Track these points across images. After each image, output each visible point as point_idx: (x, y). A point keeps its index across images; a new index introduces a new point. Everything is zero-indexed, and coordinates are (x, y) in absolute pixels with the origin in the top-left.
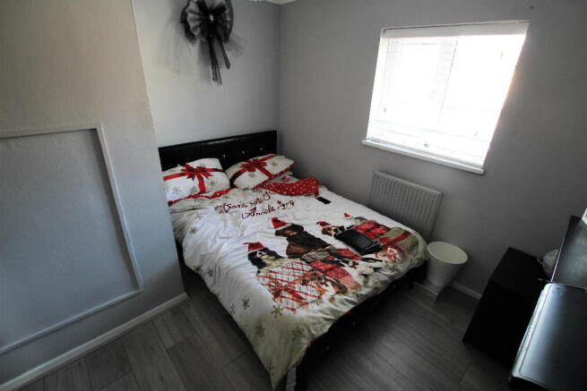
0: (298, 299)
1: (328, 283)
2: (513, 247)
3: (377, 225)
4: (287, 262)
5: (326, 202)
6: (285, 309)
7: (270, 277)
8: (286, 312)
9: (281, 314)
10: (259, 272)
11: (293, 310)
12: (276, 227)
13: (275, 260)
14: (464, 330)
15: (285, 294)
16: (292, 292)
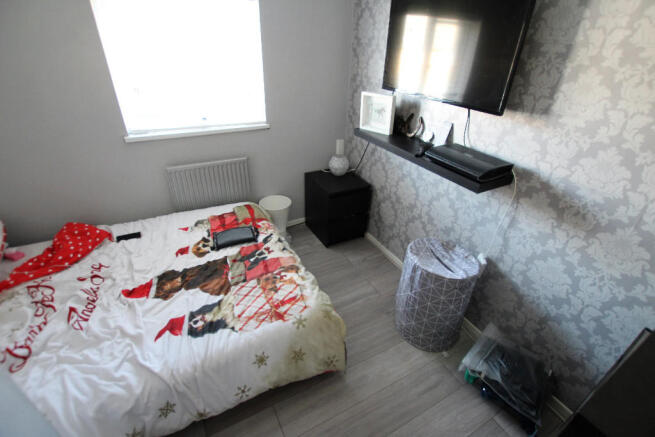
0: (293, 300)
1: (283, 274)
2: (307, 171)
3: (221, 217)
4: (230, 297)
5: (137, 235)
6: (303, 314)
7: (250, 318)
8: (305, 314)
9: (305, 320)
10: (233, 328)
11: (305, 307)
12: (147, 296)
13: (220, 309)
14: (318, 242)
15: (282, 309)
16: (283, 303)
